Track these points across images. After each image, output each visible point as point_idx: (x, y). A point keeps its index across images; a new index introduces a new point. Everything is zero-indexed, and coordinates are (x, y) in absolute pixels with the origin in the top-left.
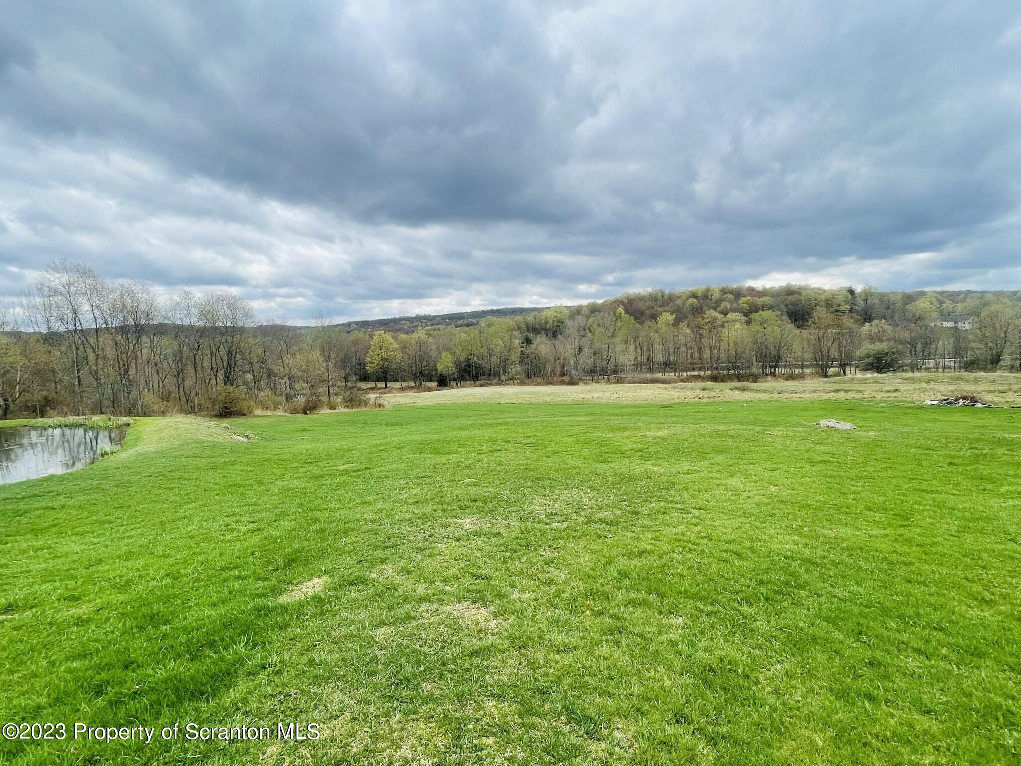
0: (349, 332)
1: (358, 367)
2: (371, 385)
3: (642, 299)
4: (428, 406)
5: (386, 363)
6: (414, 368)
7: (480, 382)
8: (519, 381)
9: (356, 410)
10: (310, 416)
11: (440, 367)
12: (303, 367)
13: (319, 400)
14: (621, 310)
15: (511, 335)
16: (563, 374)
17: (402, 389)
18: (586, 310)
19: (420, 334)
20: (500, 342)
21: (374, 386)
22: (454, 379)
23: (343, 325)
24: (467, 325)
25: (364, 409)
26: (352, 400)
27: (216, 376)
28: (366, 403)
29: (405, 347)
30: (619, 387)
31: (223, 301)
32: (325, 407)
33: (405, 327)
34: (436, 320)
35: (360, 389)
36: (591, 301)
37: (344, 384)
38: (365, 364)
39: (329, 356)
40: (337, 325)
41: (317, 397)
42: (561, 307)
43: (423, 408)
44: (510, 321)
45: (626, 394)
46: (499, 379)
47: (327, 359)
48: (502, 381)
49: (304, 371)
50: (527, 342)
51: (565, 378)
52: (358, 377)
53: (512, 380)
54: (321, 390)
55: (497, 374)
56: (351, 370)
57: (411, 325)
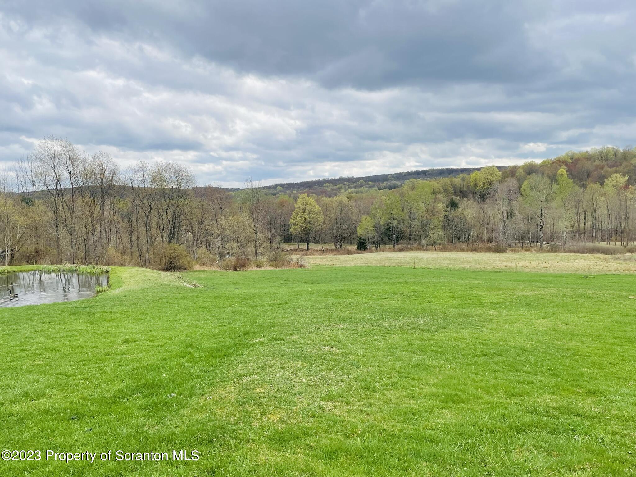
0: (275, 194)
1: (283, 228)
2: (293, 246)
3: (589, 158)
4: (345, 267)
5: (308, 225)
6: (335, 231)
7: (399, 246)
8: (441, 246)
9: (280, 269)
10: (240, 273)
11: (359, 231)
12: (235, 228)
13: (248, 259)
14: (563, 170)
15: (435, 199)
16: (490, 240)
17: (323, 251)
18: (521, 170)
19: (342, 197)
20: (422, 205)
21: (297, 247)
22: (374, 243)
23: (269, 187)
24: (390, 188)
25: (286, 268)
26: (276, 260)
27: (162, 234)
28: (289, 263)
29: (327, 210)
30: (552, 255)
31: (170, 169)
32: (253, 265)
33: (328, 190)
34: (359, 183)
35: (283, 250)
36: (528, 161)
37: (269, 245)
38: (289, 225)
39: (257, 219)
40: (264, 187)
41: (246, 255)
42: (493, 167)
43: (340, 270)
44: (436, 183)
45: (556, 264)
46: (420, 244)
47: (256, 222)
48: (423, 246)
49: (235, 232)
50: (452, 206)
51: (492, 245)
52: (282, 238)
53: (433, 245)
54: (249, 250)
55: (418, 239)
56: (276, 231)
57: (335, 187)
